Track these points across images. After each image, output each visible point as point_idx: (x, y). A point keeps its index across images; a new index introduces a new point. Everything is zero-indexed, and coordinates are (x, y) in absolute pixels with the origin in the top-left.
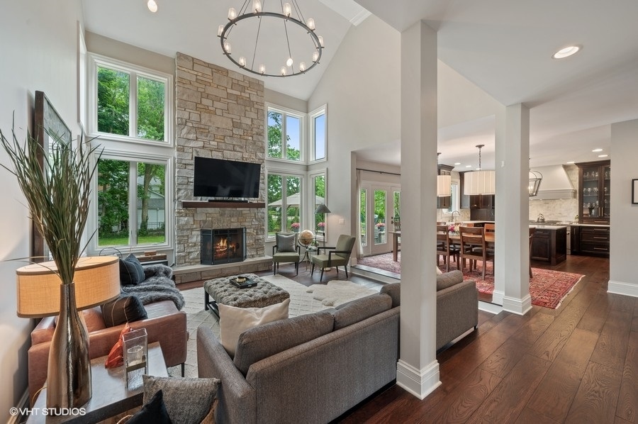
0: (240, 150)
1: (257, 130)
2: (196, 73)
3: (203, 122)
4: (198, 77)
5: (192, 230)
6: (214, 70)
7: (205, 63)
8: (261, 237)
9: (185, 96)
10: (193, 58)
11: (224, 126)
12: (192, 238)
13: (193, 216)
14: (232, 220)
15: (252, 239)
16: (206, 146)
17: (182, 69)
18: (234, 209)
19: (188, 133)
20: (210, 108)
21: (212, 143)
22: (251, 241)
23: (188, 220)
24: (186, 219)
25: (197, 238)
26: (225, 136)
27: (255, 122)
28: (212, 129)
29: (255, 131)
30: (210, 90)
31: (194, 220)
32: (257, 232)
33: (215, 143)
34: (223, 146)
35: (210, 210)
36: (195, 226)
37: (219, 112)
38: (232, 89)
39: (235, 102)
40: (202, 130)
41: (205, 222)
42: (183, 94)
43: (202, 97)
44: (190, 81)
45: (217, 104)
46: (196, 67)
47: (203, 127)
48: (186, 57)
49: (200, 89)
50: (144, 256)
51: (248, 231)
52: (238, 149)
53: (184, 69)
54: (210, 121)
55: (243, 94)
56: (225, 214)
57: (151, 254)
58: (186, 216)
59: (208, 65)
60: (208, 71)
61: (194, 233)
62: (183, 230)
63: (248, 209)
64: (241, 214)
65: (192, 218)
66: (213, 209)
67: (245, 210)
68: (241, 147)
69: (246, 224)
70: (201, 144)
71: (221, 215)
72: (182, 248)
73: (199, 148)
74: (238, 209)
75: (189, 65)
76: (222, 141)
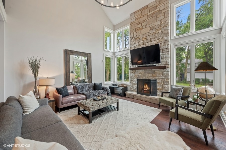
0: (154, 40)
1: (164, 25)
3: (138, 35)
4: (136, 18)
5: (134, 78)
6: (142, 10)
7: (139, 10)
8: (166, 86)
9: (132, 28)
10: (135, 12)
11: (146, 32)
12: (134, 81)
13: (135, 73)
14: (150, 75)
15: (160, 86)
16: (139, 44)
17: (131, 19)
18: (151, 70)
19: (133, 42)
20: (140, 28)
21: (141, 42)
22: (160, 87)
24: (132, 74)
25: (136, 82)
26: (146, 37)
27: (163, 21)
28: (142, 36)
29: (162, 26)
30: (140, 20)
32: (164, 83)
33: (142, 41)
34: (145, 41)
35: (140, 71)
36: (135, 77)
37: (144, 27)
38: (150, 12)
39: (152, 17)
40: (137, 38)
41: (138, 75)
43: (137, 25)
44: (134, 22)
45: (143, 24)
46: (136, 14)
47: (138, 37)
48: (132, 14)
49: (137, 22)
50: (121, 85)
51: (158, 81)
52: (152, 40)
54: (140, 33)
55: (155, 10)
56: (146, 72)
57: (122, 85)
58: (132, 73)
60: (140, 13)
61: (135, 80)
62: (131, 78)
63: (158, 69)
64: (154, 72)
65: (134, 74)
66: (141, 70)
67: (157, 70)
68: (154, 38)
69: (157, 78)
70: (137, 44)
71: (145, 73)
72: (131, 85)
73: (137, 46)
74: (152, 70)
76: (145, 39)
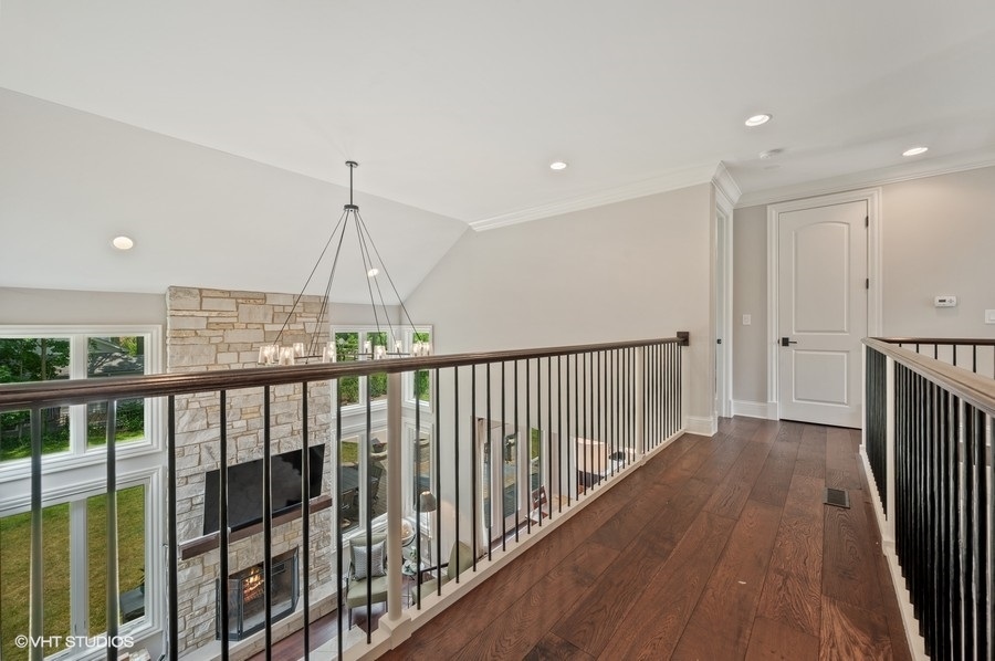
0: (288, 420)
2: (207, 314)
4: (211, 320)
5: (200, 586)
6: (240, 301)
7: (223, 292)
9: (186, 358)
10: (201, 290)
12: (198, 600)
13: (202, 561)
14: (274, 543)
17: (180, 313)
19: (193, 420)
20: (233, 367)
21: (237, 425)
23: (192, 572)
24: (188, 571)
25: (209, 596)
26: (260, 406)
28: (238, 402)
30: (232, 336)
31: (204, 568)
33: (243, 423)
34: (256, 423)
36: (205, 578)
38: (273, 322)
40: (217, 409)
42: (182, 357)
43: (217, 352)
44: (195, 331)
46: (207, 304)
47: (219, 402)
48: (187, 291)
49: (214, 340)
52: (284, 420)
53: (184, 313)
55: (292, 327)
56: (260, 536)
58: (188, 566)
59: (229, 294)
60: (229, 305)
61: (202, 590)
65: (200, 566)
66: (239, 541)
68: (290, 416)
69: (299, 540)
75: (194, 302)
76: (255, 415)
